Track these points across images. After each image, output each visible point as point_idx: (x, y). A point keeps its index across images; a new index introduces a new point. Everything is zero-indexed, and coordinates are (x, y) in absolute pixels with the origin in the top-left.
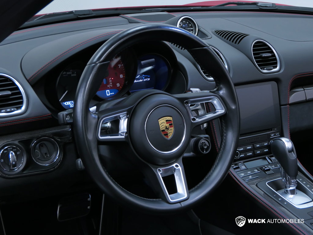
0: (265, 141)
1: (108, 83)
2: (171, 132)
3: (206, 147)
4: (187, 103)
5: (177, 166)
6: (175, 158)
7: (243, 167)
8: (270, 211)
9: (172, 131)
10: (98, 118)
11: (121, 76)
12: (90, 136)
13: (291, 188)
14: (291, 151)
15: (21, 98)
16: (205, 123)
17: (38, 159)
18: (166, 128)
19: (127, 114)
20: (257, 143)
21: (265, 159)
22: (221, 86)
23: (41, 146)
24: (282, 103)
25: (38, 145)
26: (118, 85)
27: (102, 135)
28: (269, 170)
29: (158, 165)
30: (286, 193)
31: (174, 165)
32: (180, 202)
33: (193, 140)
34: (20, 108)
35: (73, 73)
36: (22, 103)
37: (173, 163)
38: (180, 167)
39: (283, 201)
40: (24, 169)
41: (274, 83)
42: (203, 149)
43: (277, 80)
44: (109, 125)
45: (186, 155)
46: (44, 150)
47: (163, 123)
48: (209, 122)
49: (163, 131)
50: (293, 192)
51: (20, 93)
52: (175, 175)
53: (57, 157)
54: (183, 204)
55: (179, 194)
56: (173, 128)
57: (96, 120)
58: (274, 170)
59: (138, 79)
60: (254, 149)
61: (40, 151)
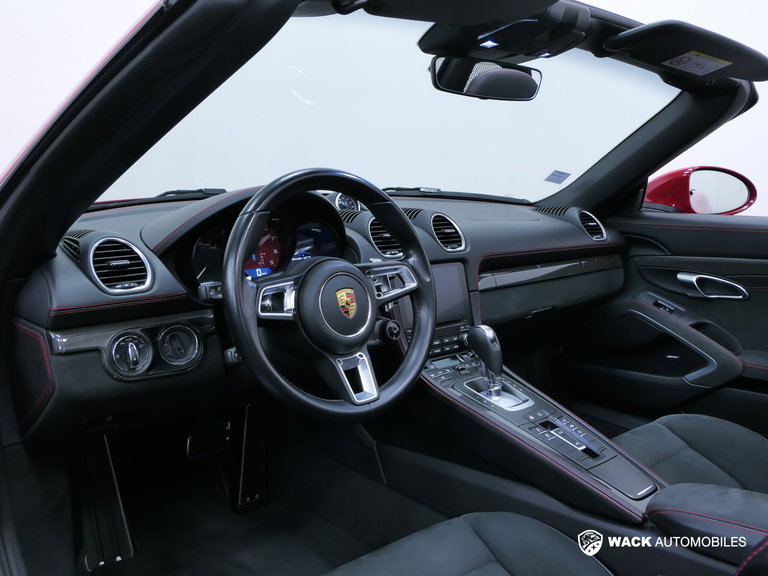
0: (455, 335)
1: (258, 260)
2: (353, 309)
3: (395, 332)
4: (369, 273)
5: (361, 356)
6: (358, 345)
7: (432, 367)
8: (475, 416)
9: (355, 307)
10: (257, 288)
11: (275, 251)
12: (248, 311)
13: (496, 388)
14: (493, 341)
15: (145, 270)
16: (390, 301)
17: (169, 356)
18: (347, 303)
19: (295, 285)
20: (447, 337)
21: (455, 358)
22: (411, 252)
23: (173, 338)
24: (471, 289)
25: (167, 338)
26: (272, 262)
27: (262, 311)
28: (463, 369)
29: (337, 355)
30: (490, 394)
31: (357, 355)
32: (368, 403)
33: (378, 323)
34: (143, 283)
35: (213, 245)
36: (145, 277)
37: (355, 353)
38: (365, 357)
39: (489, 403)
40: (149, 369)
41: (460, 264)
42: (392, 334)
43: (462, 260)
44: (268, 302)
45: (371, 342)
46: (177, 344)
47: (343, 296)
48: (395, 299)
49: (343, 307)
50: (498, 393)
51: (142, 264)
52: (359, 367)
53: (195, 352)
54: (373, 406)
55: (366, 393)
56: (355, 304)
57: (255, 290)
58: (468, 369)
59: (297, 256)
60: (442, 345)
61: (171, 345)
